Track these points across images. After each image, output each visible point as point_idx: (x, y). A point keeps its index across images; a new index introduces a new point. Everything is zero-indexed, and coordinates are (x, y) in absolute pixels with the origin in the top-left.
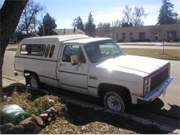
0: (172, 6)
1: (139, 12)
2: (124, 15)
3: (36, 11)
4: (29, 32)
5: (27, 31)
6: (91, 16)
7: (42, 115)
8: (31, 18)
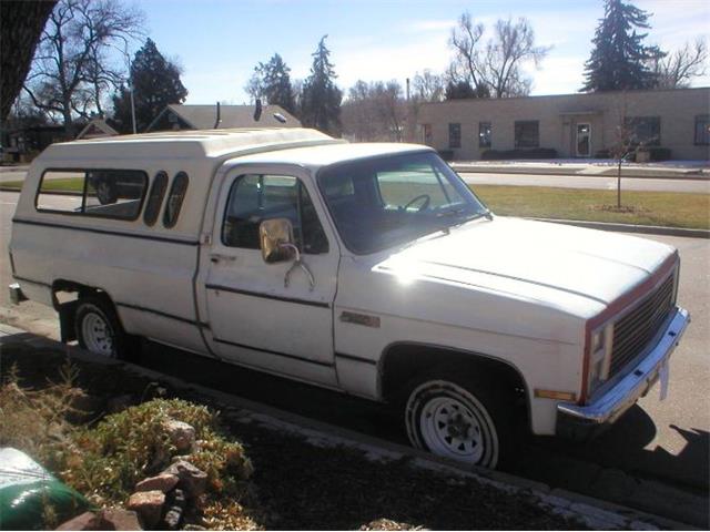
0: (641, 19)
1: (512, 43)
2: (456, 51)
3: (102, 32)
4: (74, 115)
5: (66, 113)
6: (323, 54)
7: (141, 498)
8: (81, 61)
